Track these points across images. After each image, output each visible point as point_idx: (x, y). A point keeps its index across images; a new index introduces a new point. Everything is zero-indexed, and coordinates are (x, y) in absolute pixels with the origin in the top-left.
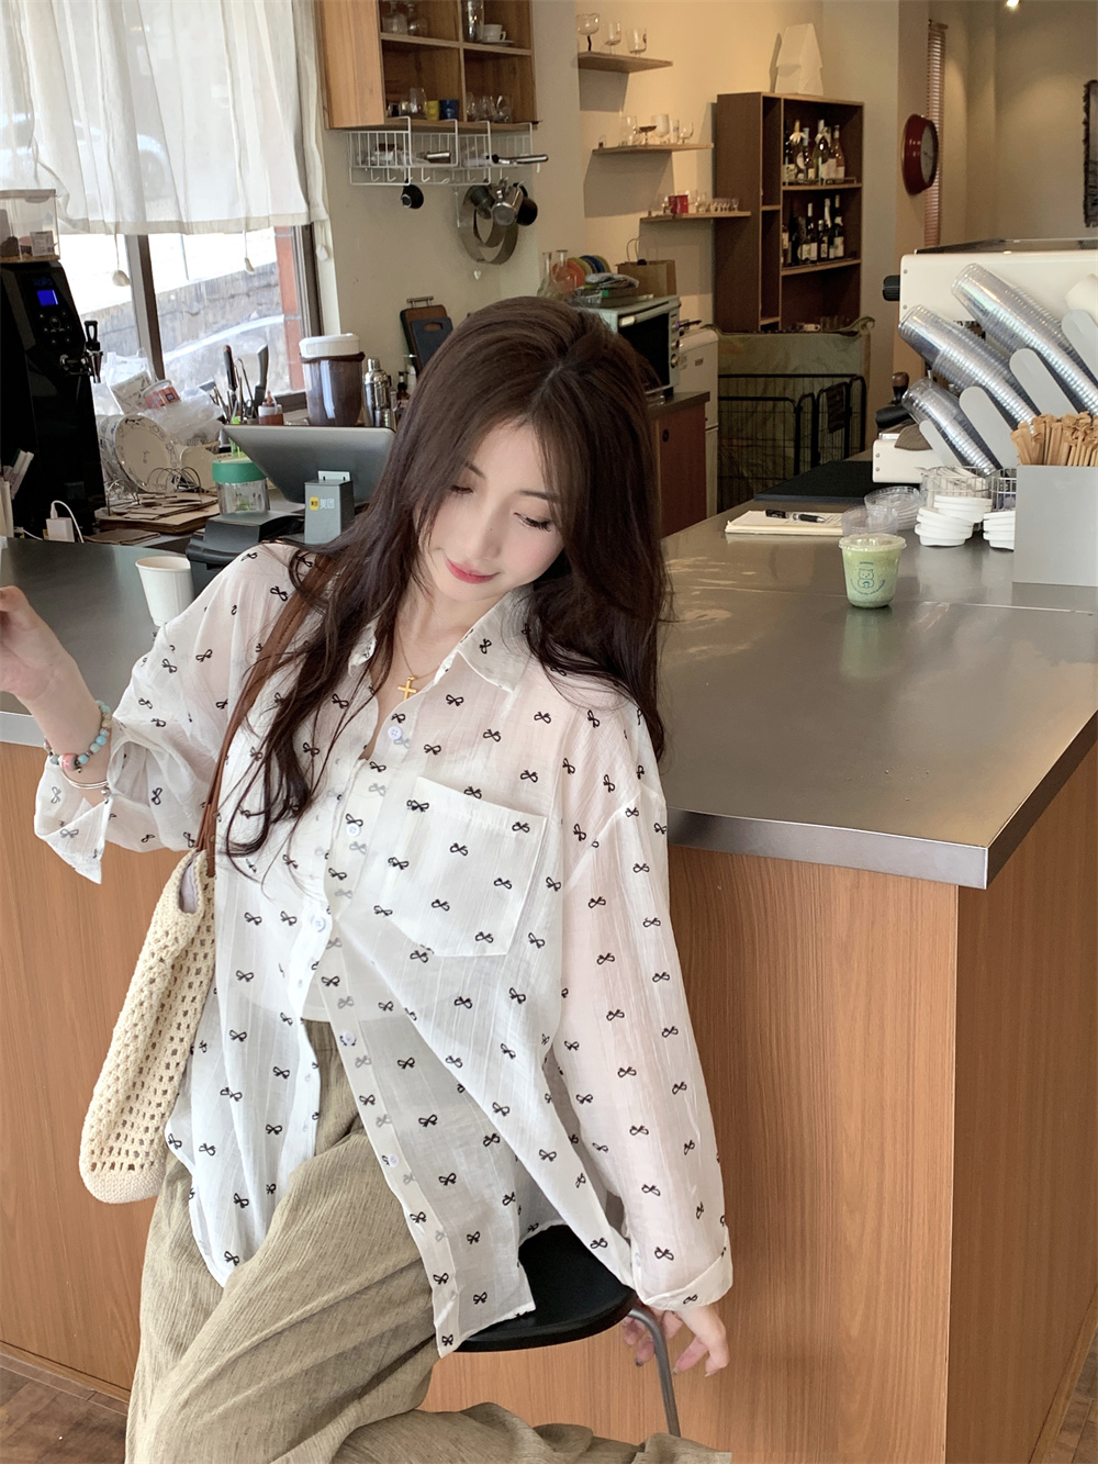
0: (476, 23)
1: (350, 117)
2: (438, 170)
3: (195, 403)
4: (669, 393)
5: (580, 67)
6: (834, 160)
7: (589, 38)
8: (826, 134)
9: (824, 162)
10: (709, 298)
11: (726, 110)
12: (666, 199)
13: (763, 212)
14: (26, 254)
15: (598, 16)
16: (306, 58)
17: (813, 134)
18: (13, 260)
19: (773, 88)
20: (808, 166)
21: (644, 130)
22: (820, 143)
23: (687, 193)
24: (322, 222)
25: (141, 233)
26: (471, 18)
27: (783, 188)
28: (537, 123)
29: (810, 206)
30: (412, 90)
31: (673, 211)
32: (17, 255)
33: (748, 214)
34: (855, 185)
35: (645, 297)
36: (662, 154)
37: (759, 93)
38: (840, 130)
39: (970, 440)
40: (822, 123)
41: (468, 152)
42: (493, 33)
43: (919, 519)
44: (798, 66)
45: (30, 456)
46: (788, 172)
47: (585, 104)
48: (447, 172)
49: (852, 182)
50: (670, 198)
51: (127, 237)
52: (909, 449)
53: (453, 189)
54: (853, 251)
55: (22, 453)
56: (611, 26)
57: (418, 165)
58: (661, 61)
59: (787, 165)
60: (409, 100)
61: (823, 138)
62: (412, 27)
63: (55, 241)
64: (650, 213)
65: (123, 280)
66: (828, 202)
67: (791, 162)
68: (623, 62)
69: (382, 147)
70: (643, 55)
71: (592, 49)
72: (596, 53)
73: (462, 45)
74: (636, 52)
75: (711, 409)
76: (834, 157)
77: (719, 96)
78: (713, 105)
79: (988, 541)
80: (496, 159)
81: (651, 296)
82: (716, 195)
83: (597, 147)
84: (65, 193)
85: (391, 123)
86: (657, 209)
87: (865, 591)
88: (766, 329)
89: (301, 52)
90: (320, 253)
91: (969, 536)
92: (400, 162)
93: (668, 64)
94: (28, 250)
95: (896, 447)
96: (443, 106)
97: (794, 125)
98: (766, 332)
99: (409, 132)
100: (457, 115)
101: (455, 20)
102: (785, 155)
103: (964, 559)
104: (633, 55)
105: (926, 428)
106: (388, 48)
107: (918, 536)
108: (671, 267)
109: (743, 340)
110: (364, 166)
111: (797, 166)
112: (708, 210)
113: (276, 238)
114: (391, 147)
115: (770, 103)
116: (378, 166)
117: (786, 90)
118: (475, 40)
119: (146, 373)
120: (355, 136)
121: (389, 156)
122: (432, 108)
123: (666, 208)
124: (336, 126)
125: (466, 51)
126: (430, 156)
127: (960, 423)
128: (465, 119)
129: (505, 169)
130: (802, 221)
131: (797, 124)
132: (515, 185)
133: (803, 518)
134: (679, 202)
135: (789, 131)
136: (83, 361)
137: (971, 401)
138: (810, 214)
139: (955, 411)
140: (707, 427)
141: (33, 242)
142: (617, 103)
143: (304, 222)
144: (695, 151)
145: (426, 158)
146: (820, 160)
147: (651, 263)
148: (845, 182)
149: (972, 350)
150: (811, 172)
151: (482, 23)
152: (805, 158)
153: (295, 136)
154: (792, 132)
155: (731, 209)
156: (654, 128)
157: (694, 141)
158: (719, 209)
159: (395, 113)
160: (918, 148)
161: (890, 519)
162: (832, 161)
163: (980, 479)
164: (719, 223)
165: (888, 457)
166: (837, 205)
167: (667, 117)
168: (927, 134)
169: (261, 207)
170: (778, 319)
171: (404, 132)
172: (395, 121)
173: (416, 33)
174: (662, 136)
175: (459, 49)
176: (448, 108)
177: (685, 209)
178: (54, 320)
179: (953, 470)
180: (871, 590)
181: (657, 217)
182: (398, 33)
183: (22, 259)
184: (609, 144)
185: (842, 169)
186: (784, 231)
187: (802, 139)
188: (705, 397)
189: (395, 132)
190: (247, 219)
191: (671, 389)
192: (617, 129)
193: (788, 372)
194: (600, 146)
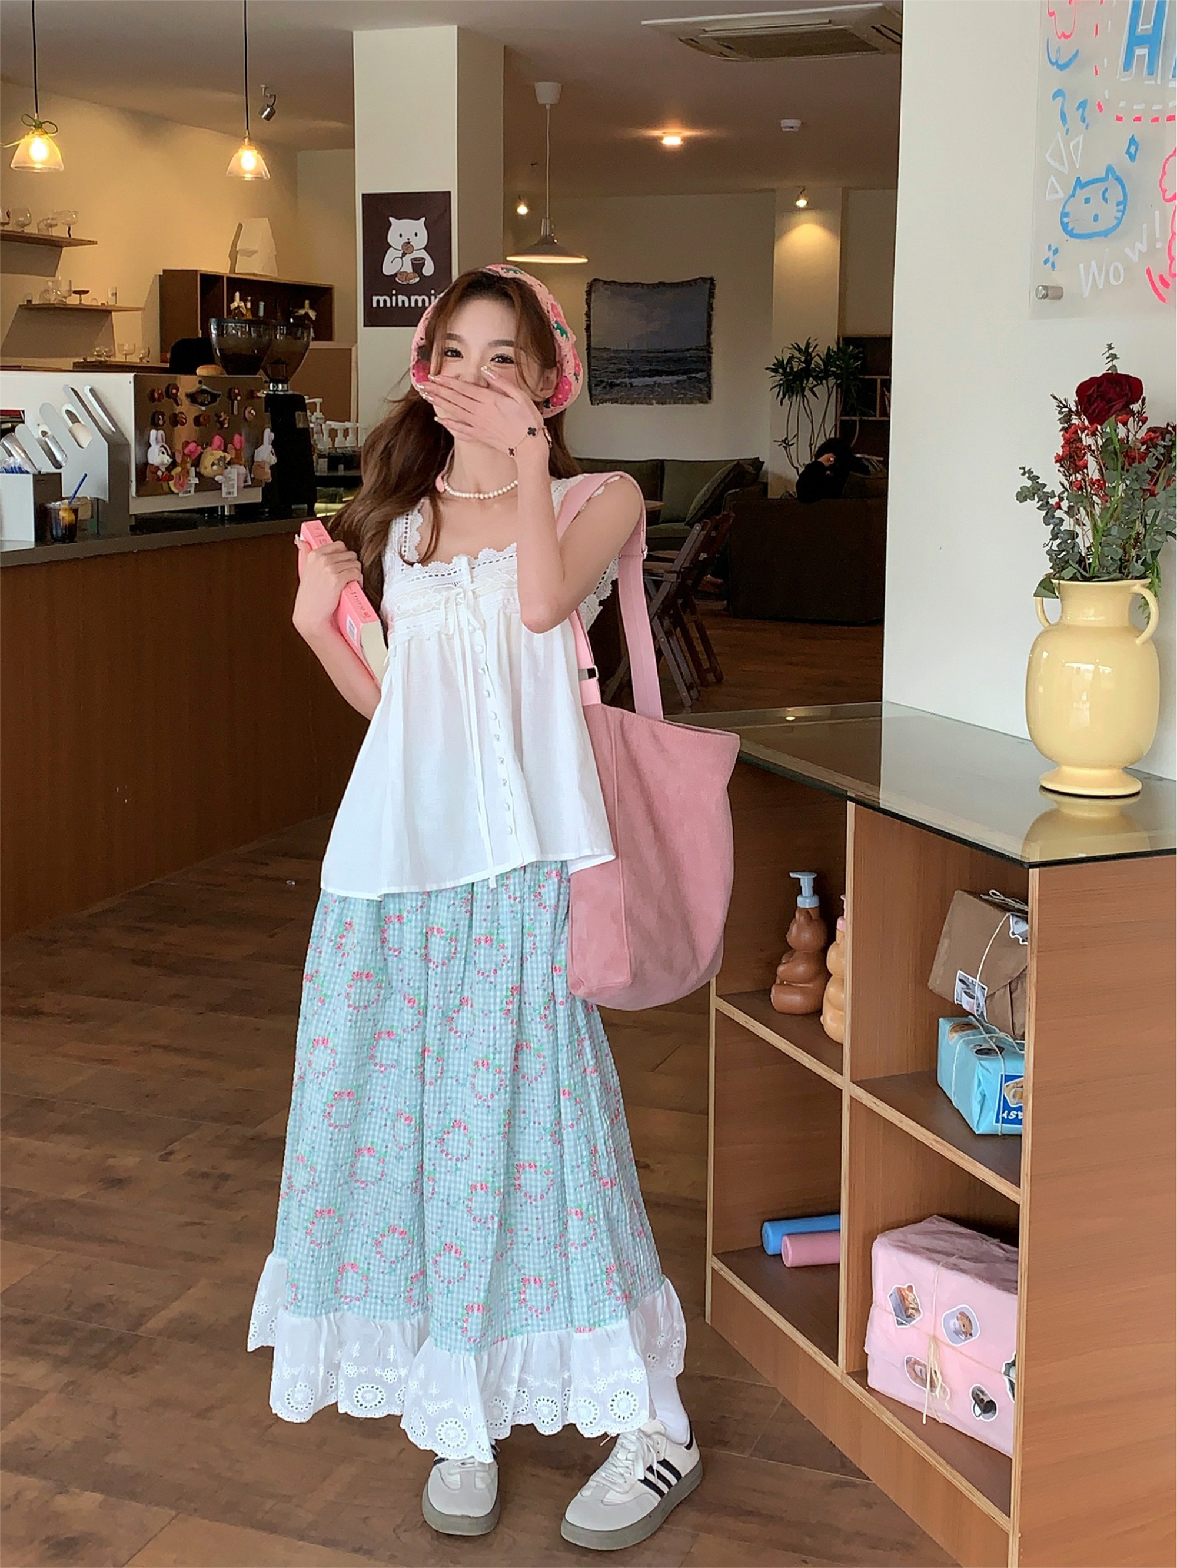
11: (173, 282)
19: (233, 269)
21: (75, 292)
36: (103, 314)
37: (196, 271)
44: (255, 250)
47: (10, 269)
58: (87, 241)
64: (84, 360)
68: (50, 240)
70: (73, 236)
77: (164, 271)
78: (160, 277)
83: (24, 303)
93: (93, 242)
104: (65, 235)
115: (210, 281)
142: (50, 270)
144: (138, 313)
157: (137, 305)
167: (103, 283)
174: (97, 299)
181: (92, 362)
184: (36, 301)
194: (30, 301)
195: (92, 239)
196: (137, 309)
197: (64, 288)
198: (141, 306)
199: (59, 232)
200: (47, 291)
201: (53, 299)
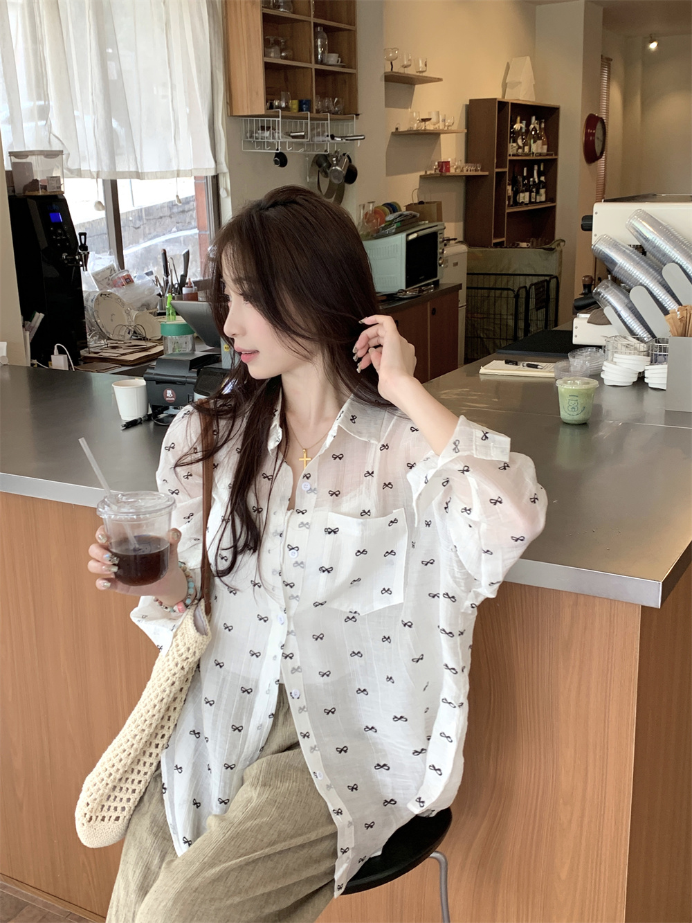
0: (323, 52)
1: (243, 109)
2: (296, 143)
3: (143, 284)
4: (436, 284)
5: (386, 81)
6: (541, 141)
7: (391, 63)
8: (536, 125)
9: (534, 142)
10: (461, 224)
11: (474, 109)
12: (436, 163)
13: (497, 173)
14: (43, 190)
15: (398, 50)
16: (217, 71)
17: (528, 125)
18: (36, 193)
19: (504, 96)
20: (525, 145)
21: (424, 120)
22: (532, 130)
23: (449, 160)
24: (224, 173)
25: (113, 178)
26: (319, 49)
27: (509, 158)
28: (359, 115)
29: (525, 169)
30: (282, 93)
31: (441, 171)
32: (38, 190)
33: (487, 173)
34: (554, 157)
35: (423, 222)
36: (435, 136)
37: (496, 99)
38: (545, 123)
39: (636, 320)
40: (534, 118)
41: (315, 132)
42: (333, 59)
43: (603, 368)
44: (520, 83)
45: (42, 315)
46: (512, 148)
47: (388, 104)
48: (302, 145)
49: (552, 155)
50: (439, 163)
51: (104, 181)
52: (596, 324)
53: (306, 156)
54: (551, 198)
55: (37, 314)
56: (405, 56)
57: (285, 140)
58: (435, 78)
59: (511, 144)
60: (280, 100)
61: (534, 127)
62: (283, 54)
63: (62, 183)
64: (426, 172)
65: (101, 207)
66: (536, 167)
67: (515, 141)
68: (412, 78)
69: (263, 128)
70: (424, 74)
71: (394, 70)
72: (395, 72)
73: (314, 66)
74: (420, 72)
75: (462, 294)
76: (540, 138)
77: (470, 100)
78: (466, 105)
79: (647, 383)
80: (333, 137)
81: (427, 222)
82: (467, 161)
83: (394, 130)
84: (67, 152)
85: (268, 114)
86: (431, 169)
87: (571, 413)
88: (496, 245)
89: (214, 69)
90: (223, 193)
91: (635, 380)
92: (274, 138)
93: (440, 80)
94: (45, 187)
95: (588, 322)
96: (301, 104)
97: (516, 118)
98: (496, 247)
99: (280, 119)
100: (310, 109)
101: (310, 52)
102: (511, 137)
103: (632, 394)
104: (418, 74)
105: (608, 311)
106: (268, 67)
107: (603, 379)
108: (439, 205)
109: (482, 252)
110: (251, 140)
111: (518, 144)
112: (462, 171)
113: (195, 183)
114: (268, 128)
115: (502, 105)
116: (260, 140)
117: (512, 97)
118: (322, 63)
119: (113, 265)
120: (246, 121)
121: (267, 134)
122: (294, 104)
123: (436, 169)
124: (234, 114)
125: (316, 69)
126: (292, 134)
127: (630, 308)
128: (315, 111)
129: (338, 143)
130: (520, 179)
131: (519, 119)
132: (344, 154)
133: (529, 366)
134: (444, 166)
135: (514, 122)
136: (77, 257)
137: (637, 295)
138: (525, 174)
139: (626, 301)
140: (460, 306)
141: (48, 182)
142: (407, 103)
143: (213, 173)
144: (454, 134)
145: (289, 135)
146: (532, 141)
147: (427, 203)
148: (547, 155)
149: (638, 263)
150: (526, 149)
151: (326, 52)
152: (523, 139)
153: (209, 120)
154: (515, 123)
155: (476, 170)
156: (430, 119)
157: (454, 128)
158: (469, 170)
159: (271, 107)
160: (593, 135)
161: (585, 368)
162: (539, 142)
163: (643, 344)
164: (469, 180)
165: (583, 329)
166: (542, 169)
167: (438, 112)
168: (599, 126)
169: (186, 163)
170: (504, 239)
171: (277, 119)
172: (271, 112)
173: (285, 58)
174: (434, 125)
175: (311, 69)
176: (304, 105)
177: (448, 170)
178: (60, 231)
179: (625, 338)
180: (576, 413)
181: (431, 174)
182: (275, 57)
183: (41, 193)
184: (402, 129)
185: (545, 147)
186: (509, 185)
187: (521, 128)
188: (460, 286)
189: (271, 119)
190: (178, 171)
191: (438, 281)
192: (407, 119)
193: (510, 273)
194: (397, 129)
197: (416, 117)
199: (413, 71)
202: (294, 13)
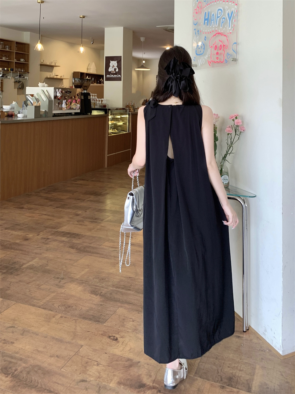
5: (40, 66)
11: (75, 74)
21: (56, 75)
28: (29, 73)
36: (61, 80)
37: (79, 72)
42: (22, 60)
44: (92, 68)
47: (41, 71)
70: (56, 65)
72: (44, 64)
73: (15, 61)
77: (74, 72)
96: (11, 69)
101: (14, 58)
115: (82, 74)
122: (9, 69)
128: (14, 71)
129: (21, 79)
142: (51, 71)
156: (59, 75)
159: (4, 70)
167: (62, 74)
173: (7, 59)
174: (60, 77)
182: (4, 59)
184: (48, 77)
194: (47, 77)
195: (59, 65)
196: (68, 79)
197: (54, 75)
198: (69, 78)
199: (53, 64)
200: (51, 75)
201: (52, 76)
202: (10, 50)
